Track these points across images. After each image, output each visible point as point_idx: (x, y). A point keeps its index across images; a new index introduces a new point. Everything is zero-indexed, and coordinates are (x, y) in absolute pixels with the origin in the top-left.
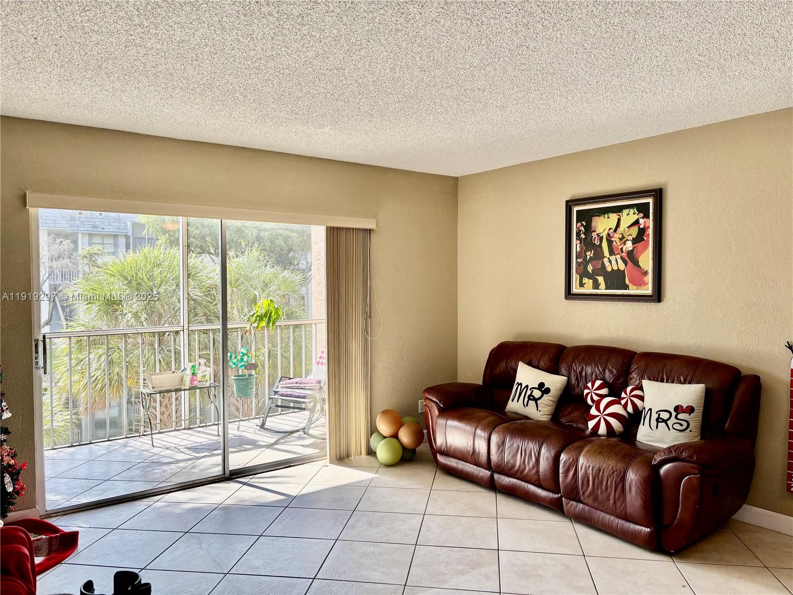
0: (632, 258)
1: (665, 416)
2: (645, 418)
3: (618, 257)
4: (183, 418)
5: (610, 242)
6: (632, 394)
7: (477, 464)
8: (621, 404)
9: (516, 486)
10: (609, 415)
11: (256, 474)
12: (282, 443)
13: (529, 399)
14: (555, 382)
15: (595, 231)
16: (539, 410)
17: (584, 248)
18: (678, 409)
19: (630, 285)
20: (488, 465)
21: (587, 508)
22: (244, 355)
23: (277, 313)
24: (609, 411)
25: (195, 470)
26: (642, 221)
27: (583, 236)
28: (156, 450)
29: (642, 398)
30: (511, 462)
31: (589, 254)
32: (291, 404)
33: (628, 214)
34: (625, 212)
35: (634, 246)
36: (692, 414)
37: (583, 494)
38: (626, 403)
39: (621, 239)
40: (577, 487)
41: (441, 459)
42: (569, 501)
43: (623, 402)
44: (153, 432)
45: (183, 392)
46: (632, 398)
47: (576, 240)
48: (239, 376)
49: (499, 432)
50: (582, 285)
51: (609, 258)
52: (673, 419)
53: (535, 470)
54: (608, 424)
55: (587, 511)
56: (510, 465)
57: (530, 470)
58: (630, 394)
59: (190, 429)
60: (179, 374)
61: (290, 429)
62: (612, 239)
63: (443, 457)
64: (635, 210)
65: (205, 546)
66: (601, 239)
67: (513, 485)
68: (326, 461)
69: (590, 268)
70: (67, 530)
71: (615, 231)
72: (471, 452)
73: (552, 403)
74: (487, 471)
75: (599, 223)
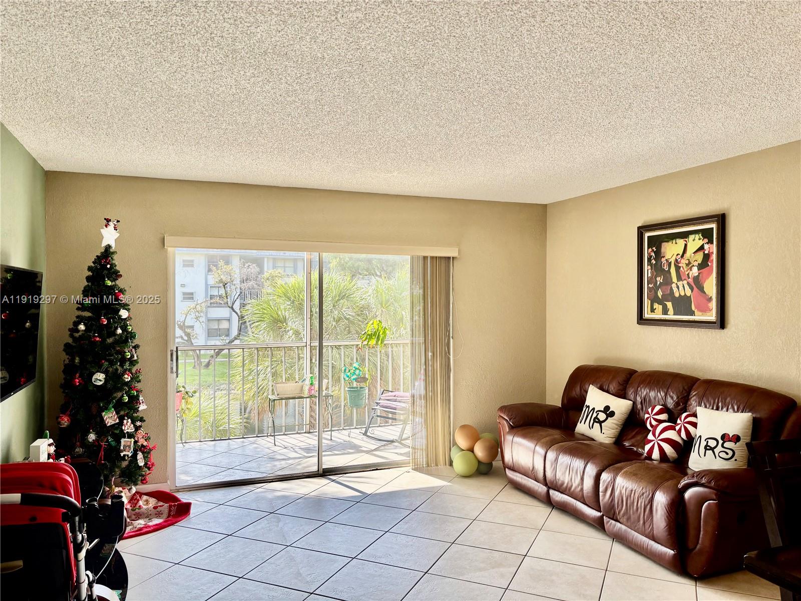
0: (697, 284)
1: (712, 443)
2: (695, 445)
3: (685, 282)
4: (305, 423)
5: (678, 268)
6: (686, 421)
7: (536, 480)
8: (675, 430)
9: (567, 502)
10: (662, 440)
11: (345, 474)
12: (380, 451)
13: (594, 421)
14: (621, 406)
15: (664, 257)
16: (603, 432)
17: (655, 274)
18: (724, 437)
19: (696, 311)
20: (545, 482)
21: (624, 527)
22: (356, 369)
23: (384, 332)
24: (664, 436)
25: (299, 467)
26: (706, 246)
27: (654, 262)
28: (276, 449)
29: (695, 425)
30: (561, 479)
31: (659, 280)
32: (389, 417)
33: (694, 240)
34: (692, 237)
35: (700, 271)
36: (737, 443)
37: (619, 513)
38: (680, 430)
39: (687, 265)
40: (614, 506)
41: (509, 473)
42: (609, 519)
43: (677, 428)
44: (275, 434)
45: (305, 399)
46: (686, 425)
47: (648, 265)
48: (352, 388)
49: (553, 450)
50: (653, 310)
51: (677, 284)
52: (719, 448)
53: (580, 487)
54: (661, 449)
55: (623, 530)
56: (560, 482)
57: (576, 488)
58: (684, 420)
59: (309, 433)
60: (300, 383)
61: (391, 438)
62: (680, 265)
63: (512, 472)
64: (700, 235)
65: (281, 524)
66: (670, 264)
67: (564, 502)
68: (409, 469)
69: (660, 294)
70: (185, 501)
71: (682, 256)
72: (531, 469)
73: (615, 425)
74: (544, 487)
75: (668, 248)
